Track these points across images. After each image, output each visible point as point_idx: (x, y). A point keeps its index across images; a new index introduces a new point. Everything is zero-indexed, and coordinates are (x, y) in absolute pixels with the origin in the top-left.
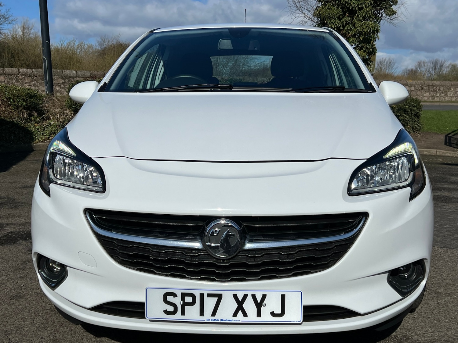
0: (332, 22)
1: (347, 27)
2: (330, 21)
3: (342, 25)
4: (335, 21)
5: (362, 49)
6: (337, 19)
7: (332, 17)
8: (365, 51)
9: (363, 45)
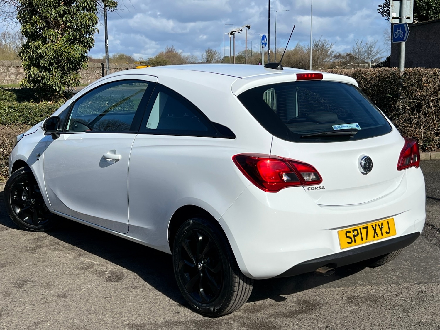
0: (47, 11)
1: (64, 17)
2: (45, 9)
3: (58, 14)
4: (50, 10)
5: (82, 44)
6: (53, 8)
7: (47, 5)
8: (85, 46)
9: (84, 39)
